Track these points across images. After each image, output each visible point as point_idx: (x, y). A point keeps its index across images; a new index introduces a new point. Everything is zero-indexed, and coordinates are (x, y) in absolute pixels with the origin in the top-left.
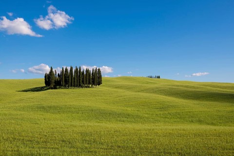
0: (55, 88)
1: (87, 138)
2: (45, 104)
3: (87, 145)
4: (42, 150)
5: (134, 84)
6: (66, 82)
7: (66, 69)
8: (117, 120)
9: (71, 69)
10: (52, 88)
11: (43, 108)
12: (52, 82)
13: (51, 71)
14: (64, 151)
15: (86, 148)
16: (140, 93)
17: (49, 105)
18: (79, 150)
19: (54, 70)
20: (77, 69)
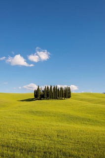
0: (40, 99)
1: (61, 135)
2: (34, 110)
3: (60, 139)
4: (32, 140)
6: (48, 95)
7: (48, 87)
8: (82, 123)
9: (51, 87)
10: (38, 100)
11: (33, 112)
12: (40, 95)
13: (38, 88)
14: (45, 143)
15: (60, 141)
16: (98, 105)
17: (37, 110)
18: (56, 142)
19: (40, 88)
20: (54, 87)
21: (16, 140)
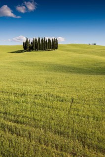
0: (29, 51)
1: (49, 81)
2: (24, 60)
3: (49, 85)
4: (24, 86)
5: (79, 49)
6: (36, 47)
7: (36, 39)
8: (67, 71)
9: (39, 39)
10: (28, 51)
11: (23, 63)
12: (28, 47)
13: (27, 40)
14: (36, 88)
15: (49, 86)
16: (82, 55)
17: (27, 61)
18: (45, 87)
19: (28, 40)
20: (42, 39)
21: (10, 86)
